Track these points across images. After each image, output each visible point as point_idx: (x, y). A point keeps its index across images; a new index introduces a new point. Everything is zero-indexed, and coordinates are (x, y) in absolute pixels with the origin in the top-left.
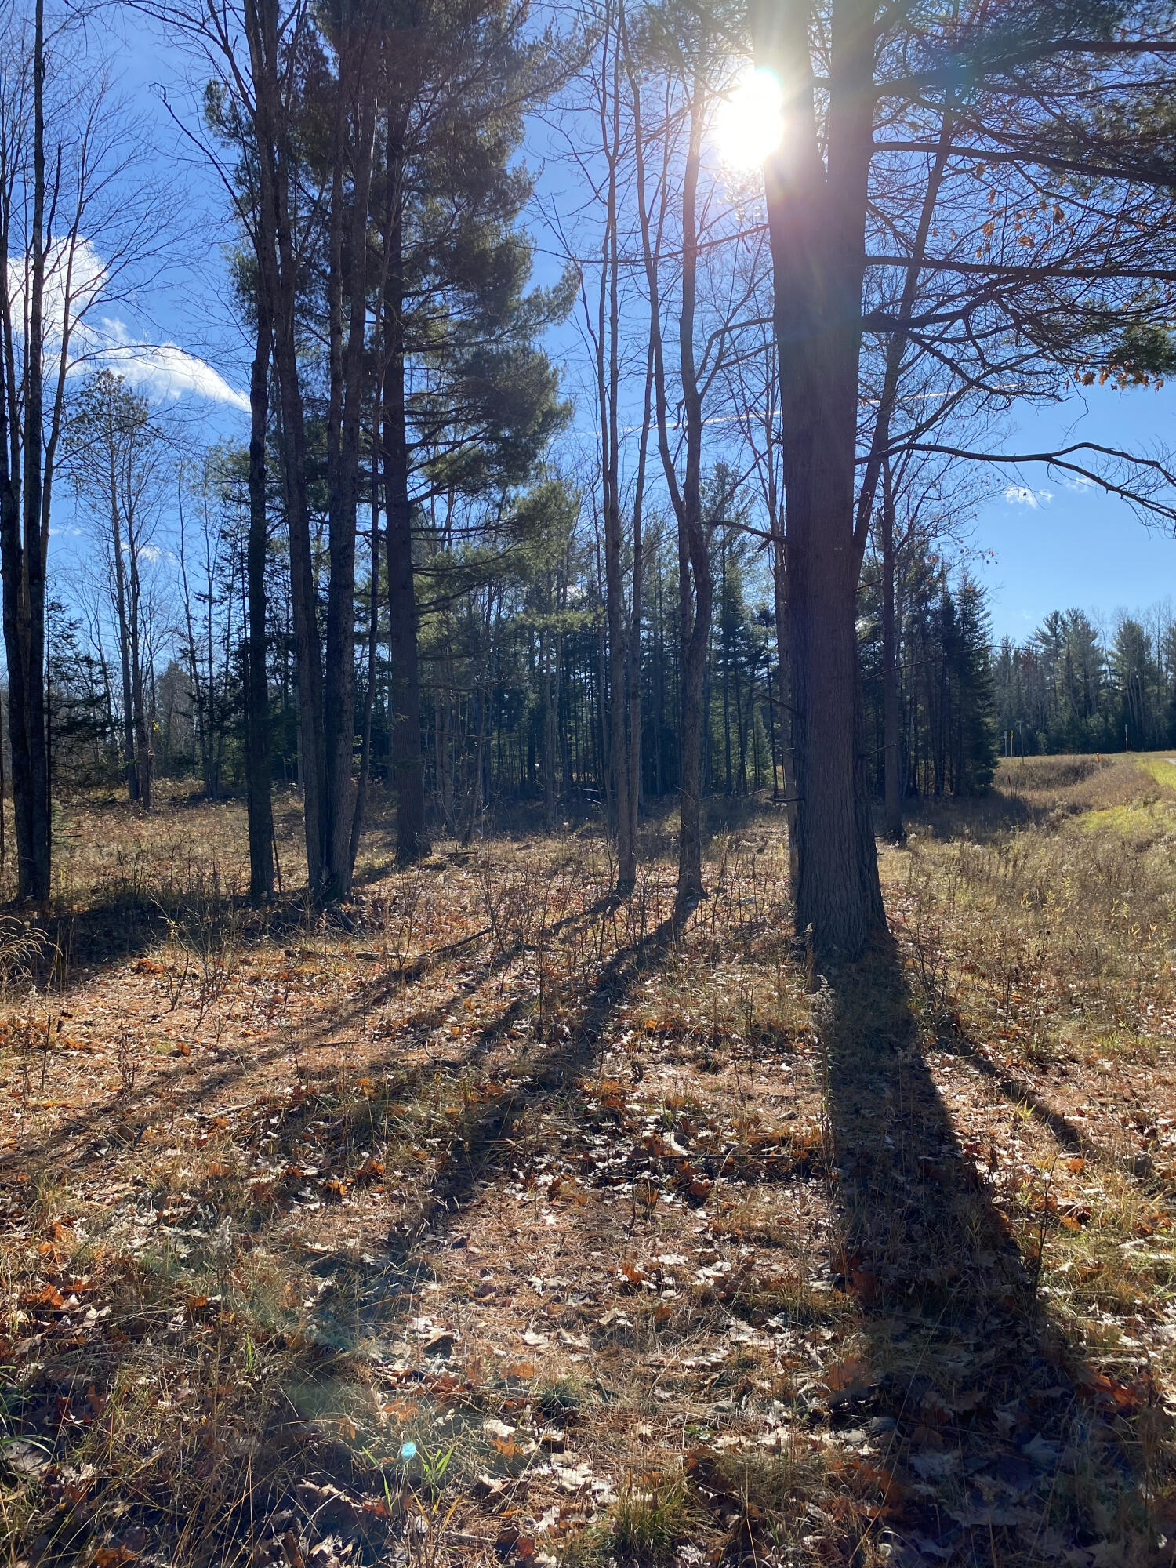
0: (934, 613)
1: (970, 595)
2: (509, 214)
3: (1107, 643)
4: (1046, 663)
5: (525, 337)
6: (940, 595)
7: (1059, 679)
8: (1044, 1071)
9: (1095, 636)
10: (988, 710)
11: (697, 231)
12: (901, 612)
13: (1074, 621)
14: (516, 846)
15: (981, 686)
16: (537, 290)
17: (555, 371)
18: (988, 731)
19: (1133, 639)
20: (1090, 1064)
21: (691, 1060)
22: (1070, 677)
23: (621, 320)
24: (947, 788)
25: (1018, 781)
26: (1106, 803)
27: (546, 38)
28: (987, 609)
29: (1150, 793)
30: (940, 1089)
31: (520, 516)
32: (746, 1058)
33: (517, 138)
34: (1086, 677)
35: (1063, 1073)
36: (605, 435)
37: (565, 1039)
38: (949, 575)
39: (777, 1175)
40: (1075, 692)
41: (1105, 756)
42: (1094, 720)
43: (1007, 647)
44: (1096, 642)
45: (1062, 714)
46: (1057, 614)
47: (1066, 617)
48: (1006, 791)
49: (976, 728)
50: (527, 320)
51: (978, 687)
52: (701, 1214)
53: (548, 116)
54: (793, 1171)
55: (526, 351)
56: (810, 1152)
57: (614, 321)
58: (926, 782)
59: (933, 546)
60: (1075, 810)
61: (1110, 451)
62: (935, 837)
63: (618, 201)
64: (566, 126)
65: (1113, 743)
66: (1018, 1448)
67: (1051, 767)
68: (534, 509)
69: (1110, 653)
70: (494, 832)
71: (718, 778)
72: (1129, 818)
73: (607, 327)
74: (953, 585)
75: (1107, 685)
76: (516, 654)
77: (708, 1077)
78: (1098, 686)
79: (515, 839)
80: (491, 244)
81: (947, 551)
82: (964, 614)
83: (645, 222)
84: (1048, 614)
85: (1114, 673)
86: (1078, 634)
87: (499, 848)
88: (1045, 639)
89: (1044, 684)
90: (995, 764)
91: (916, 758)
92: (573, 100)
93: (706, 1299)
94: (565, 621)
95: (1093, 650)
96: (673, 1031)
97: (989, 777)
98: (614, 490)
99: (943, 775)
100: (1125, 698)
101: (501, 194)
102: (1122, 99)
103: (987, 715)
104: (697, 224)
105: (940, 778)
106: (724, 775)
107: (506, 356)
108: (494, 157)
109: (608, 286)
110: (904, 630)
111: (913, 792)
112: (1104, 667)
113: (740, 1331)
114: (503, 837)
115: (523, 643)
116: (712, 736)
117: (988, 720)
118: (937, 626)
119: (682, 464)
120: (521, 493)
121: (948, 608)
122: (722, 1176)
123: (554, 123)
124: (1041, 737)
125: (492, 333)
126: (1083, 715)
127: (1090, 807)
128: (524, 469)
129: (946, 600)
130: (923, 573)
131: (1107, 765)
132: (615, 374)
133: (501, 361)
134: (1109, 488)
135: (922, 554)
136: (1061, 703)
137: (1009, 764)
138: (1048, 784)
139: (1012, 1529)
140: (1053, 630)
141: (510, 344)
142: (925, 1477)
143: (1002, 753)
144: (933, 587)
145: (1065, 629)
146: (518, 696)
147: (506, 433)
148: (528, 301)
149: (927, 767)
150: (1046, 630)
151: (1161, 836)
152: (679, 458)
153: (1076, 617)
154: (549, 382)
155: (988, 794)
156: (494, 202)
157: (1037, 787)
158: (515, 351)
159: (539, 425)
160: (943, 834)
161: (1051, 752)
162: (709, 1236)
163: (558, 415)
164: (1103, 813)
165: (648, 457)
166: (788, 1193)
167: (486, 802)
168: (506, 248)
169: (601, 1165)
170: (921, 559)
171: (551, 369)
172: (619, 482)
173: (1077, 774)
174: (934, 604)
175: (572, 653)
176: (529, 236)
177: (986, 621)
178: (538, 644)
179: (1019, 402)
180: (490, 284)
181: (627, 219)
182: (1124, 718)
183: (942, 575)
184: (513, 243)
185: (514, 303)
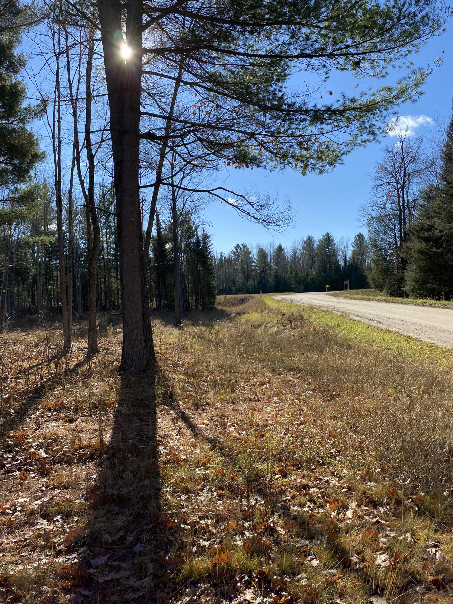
0: (193, 243)
1: (206, 237)
2: (16, 72)
3: (254, 255)
4: (235, 262)
5: (24, 123)
6: (196, 237)
7: (239, 267)
8: (197, 409)
9: (250, 253)
10: (213, 279)
11: (92, 91)
12: (182, 242)
13: (244, 247)
14: (23, 334)
15: (210, 270)
16: (29, 105)
17: (37, 139)
18: (213, 286)
19: (262, 254)
20: (213, 405)
21: (63, 419)
22: (242, 267)
23: (62, 122)
24: (199, 307)
25: (225, 304)
26: (250, 312)
27: (33, 4)
28: (212, 242)
29: (264, 308)
30: (158, 420)
31: (22, 197)
32: (86, 416)
33: (19, 42)
34: (247, 267)
35: (203, 410)
36: (56, 166)
37: (11, 415)
38: (198, 230)
39: (82, 460)
40: (244, 272)
41: (252, 295)
42: (250, 282)
43: (222, 256)
44: (251, 255)
45: (240, 280)
46: (238, 245)
47: (241, 246)
48: (219, 308)
49: (209, 284)
50: (25, 116)
51: (209, 270)
52: (45, 480)
53: (30, 35)
54: (88, 458)
55: (23, 129)
56: (96, 450)
57: (59, 121)
58: (192, 305)
59: (193, 218)
60: (239, 314)
61: (228, 191)
62: (192, 325)
63: (60, 74)
64: (37, 40)
65: (256, 291)
66: (132, 549)
67: (235, 299)
68: (28, 194)
69: (255, 259)
70: (13, 328)
71: (115, 304)
72: (255, 317)
73: (56, 124)
74: (200, 233)
75: (255, 270)
76: (25, 253)
77: (68, 425)
78: (252, 270)
79: (22, 331)
80: (8, 83)
81: (197, 221)
82: (204, 244)
83: (70, 84)
84: (235, 245)
85: (257, 266)
86: (245, 252)
87: (13, 335)
88: (234, 254)
89: (234, 270)
90: (215, 298)
91: (189, 296)
92: (40, 30)
93: (32, 513)
94: (42, 240)
95: (250, 258)
96: (59, 408)
97: (213, 303)
98: (60, 189)
99: (198, 302)
100: (260, 275)
101: (12, 64)
102: (234, 69)
103: (212, 281)
104: (91, 89)
105: (197, 303)
106: (117, 304)
107: (14, 130)
108: (9, 48)
109: (56, 107)
110: (183, 249)
111: (187, 308)
112: (253, 264)
113: (42, 524)
114: (17, 331)
115: (29, 249)
116: (112, 287)
117: (213, 282)
118: (195, 248)
119: (87, 181)
120: (23, 187)
121: (198, 242)
122: (58, 464)
123: (33, 38)
124: (233, 288)
125: (8, 120)
126: (247, 281)
127: (244, 313)
128: (24, 177)
129: (198, 238)
130: (190, 228)
131: (252, 298)
132: (60, 143)
133: (12, 132)
134: (229, 203)
135: (189, 221)
136: (240, 276)
137: (220, 298)
138: (234, 305)
139: (118, 579)
140: (237, 250)
141: (16, 126)
142: (94, 567)
143: (219, 294)
144: (193, 233)
145: (241, 250)
146: (26, 271)
147: (16, 162)
148: (25, 109)
149: (192, 300)
150: (235, 250)
151: (264, 323)
152: (86, 178)
153: (245, 246)
154: (34, 143)
155: (213, 309)
156: (9, 66)
157: (230, 306)
158: (19, 129)
159: (30, 160)
160: (195, 323)
161: (236, 293)
162: (43, 488)
163: (39, 157)
164: (248, 315)
165: (74, 177)
166: (84, 467)
167: (9, 316)
168: (15, 86)
169: (7, 466)
170: (189, 223)
171: (35, 138)
172: (62, 186)
173: (242, 301)
174: (194, 240)
175: (51, 253)
176: (25, 82)
177: (211, 247)
178: (36, 248)
179: (204, 170)
180: (7, 100)
181: (64, 82)
182: (260, 282)
183: (196, 229)
184: (18, 84)
185: (18, 109)
